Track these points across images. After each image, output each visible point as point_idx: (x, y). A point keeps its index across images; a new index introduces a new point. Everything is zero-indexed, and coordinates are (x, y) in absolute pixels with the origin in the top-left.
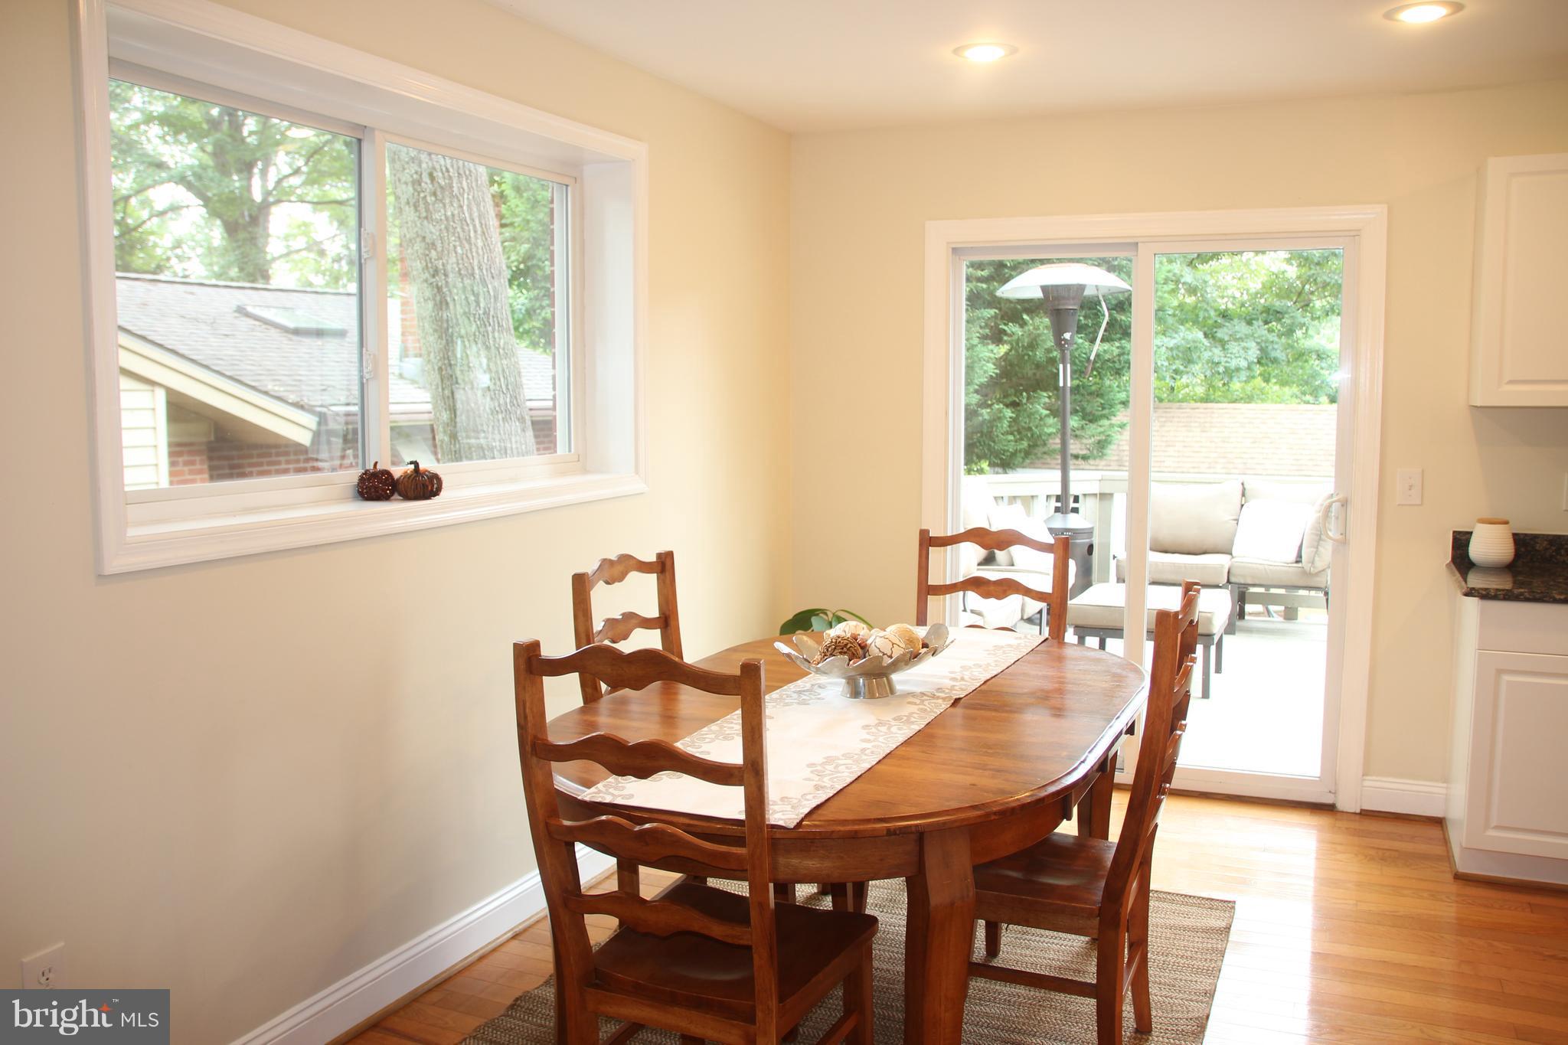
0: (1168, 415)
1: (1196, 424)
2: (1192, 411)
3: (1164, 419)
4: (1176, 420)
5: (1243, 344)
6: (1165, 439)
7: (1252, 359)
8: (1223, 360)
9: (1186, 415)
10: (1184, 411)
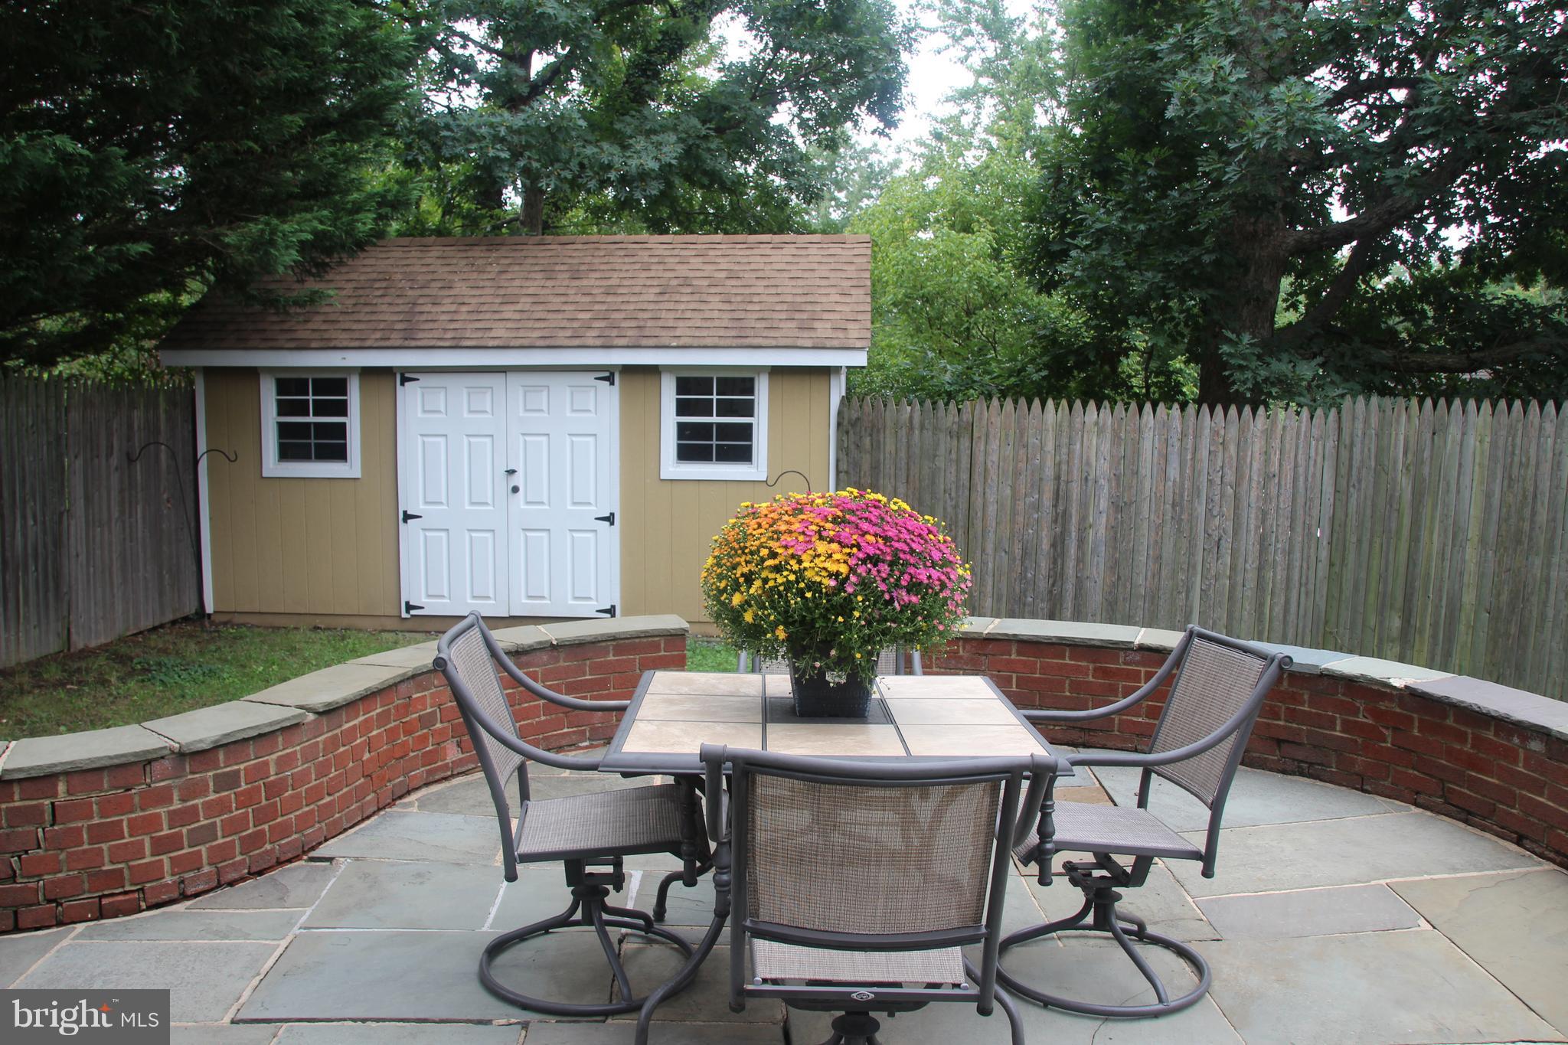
0: (518, 254)
1: (563, 268)
2: (559, 247)
3: (507, 261)
4: (530, 261)
5: (654, 138)
6: (502, 291)
7: (668, 160)
8: (617, 161)
9: (549, 254)
10: (549, 247)
